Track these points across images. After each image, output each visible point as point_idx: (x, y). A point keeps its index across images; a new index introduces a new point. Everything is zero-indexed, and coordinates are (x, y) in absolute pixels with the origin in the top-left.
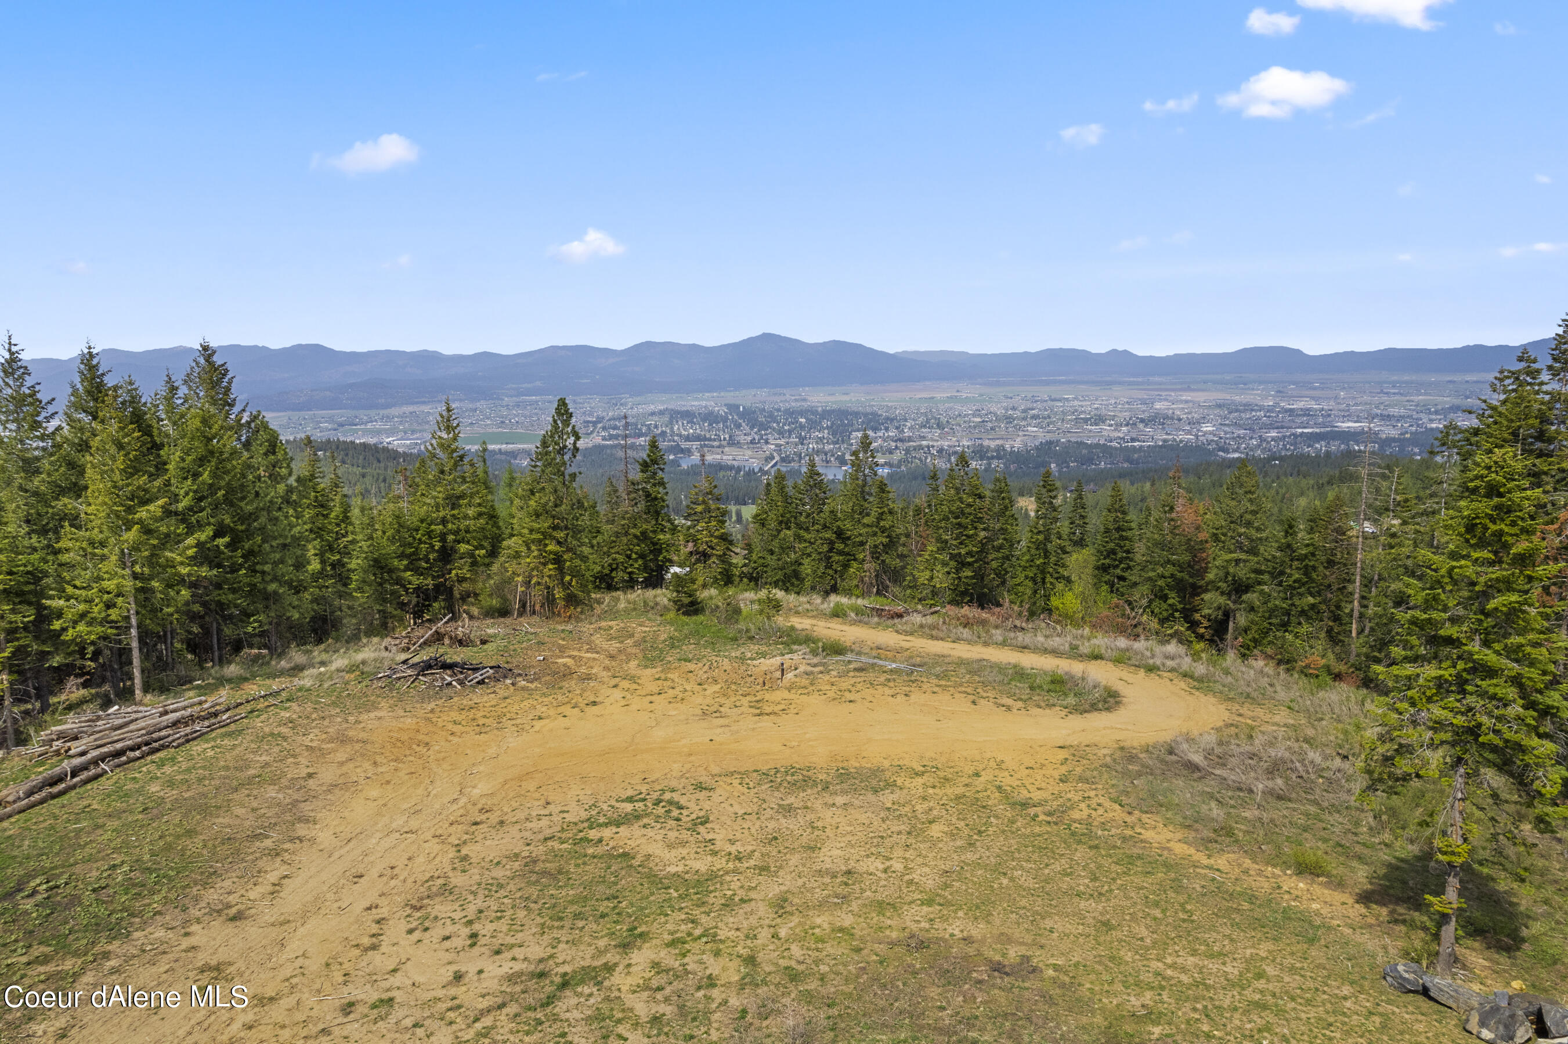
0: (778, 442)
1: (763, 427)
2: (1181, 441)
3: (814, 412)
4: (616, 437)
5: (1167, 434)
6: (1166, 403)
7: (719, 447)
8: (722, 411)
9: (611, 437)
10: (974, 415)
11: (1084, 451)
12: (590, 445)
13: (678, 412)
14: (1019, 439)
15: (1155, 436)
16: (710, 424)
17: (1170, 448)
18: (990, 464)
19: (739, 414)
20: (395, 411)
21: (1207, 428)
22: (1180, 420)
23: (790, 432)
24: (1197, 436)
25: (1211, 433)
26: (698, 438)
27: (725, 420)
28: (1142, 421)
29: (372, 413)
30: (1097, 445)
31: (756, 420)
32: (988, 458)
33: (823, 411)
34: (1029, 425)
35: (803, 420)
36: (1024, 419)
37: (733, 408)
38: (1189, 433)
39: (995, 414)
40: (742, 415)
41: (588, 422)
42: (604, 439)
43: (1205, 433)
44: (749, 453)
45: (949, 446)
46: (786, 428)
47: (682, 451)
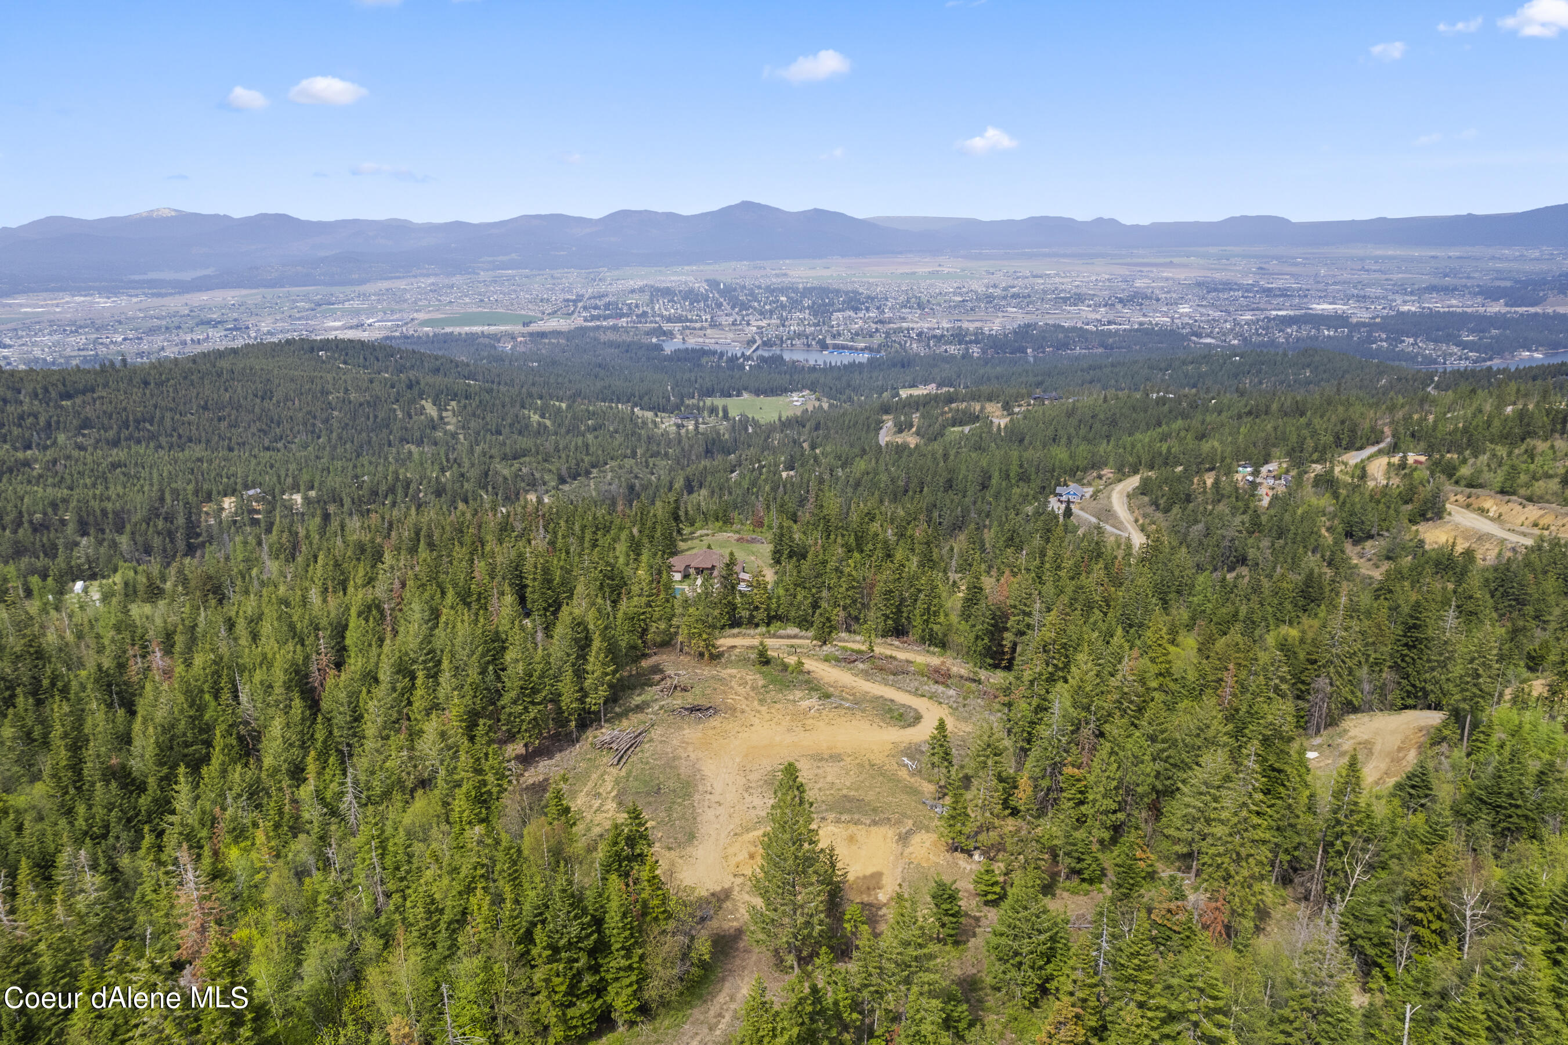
0: (760, 323)
1: (744, 306)
2: (1157, 324)
3: (795, 290)
4: (597, 318)
5: (1144, 315)
6: (1147, 281)
7: (701, 329)
8: (702, 287)
9: (593, 318)
10: (955, 294)
11: (1061, 336)
12: (573, 327)
13: (658, 290)
14: (997, 321)
15: (1132, 318)
16: (691, 304)
17: (1146, 333)
18: (967, 349)
19: (719, 291)
20: (370, 288)
21: (1184, 309)
22: (1158, 300)
23: (771, 312)
24: (1173, 318)
25: (1187, 315)
26: (680, 319)
27: (706, 298)
28: (1121, 301)
29: (348, 289)
30: (1074, 329)
31: (737, 298)
32: (967, 343)
33: (805, 288)
34: (1009, 305)
35: (783, 299)
36: (1005, 298)
37: (713, 284)
38: (1166, 315)
39: (976, 292)
40: (723, 293)
41: (568, 300)
42: (586, 320)
43: (1182, 315)
44: (731, 335)
45: (929, 329)
46: (767, 307)
47: (665, 333)
